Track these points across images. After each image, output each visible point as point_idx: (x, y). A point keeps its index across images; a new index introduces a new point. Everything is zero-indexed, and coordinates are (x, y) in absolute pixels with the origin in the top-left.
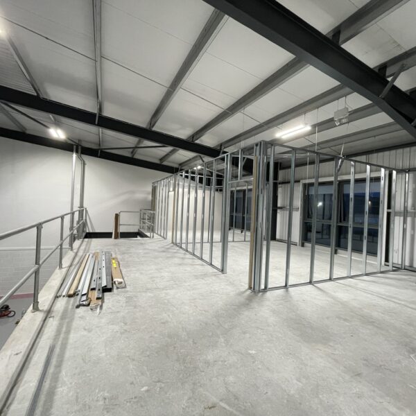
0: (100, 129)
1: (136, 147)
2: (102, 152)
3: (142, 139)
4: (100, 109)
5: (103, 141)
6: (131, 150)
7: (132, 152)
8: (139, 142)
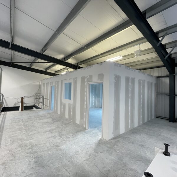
0: (12, 51)
1: (33, 63)
2: (12, 64)
3: (37, 59)
4: (13, 40)
5: (13, 58)
6: (30, 64)
7: (30, 65)
8: (35, 60)
